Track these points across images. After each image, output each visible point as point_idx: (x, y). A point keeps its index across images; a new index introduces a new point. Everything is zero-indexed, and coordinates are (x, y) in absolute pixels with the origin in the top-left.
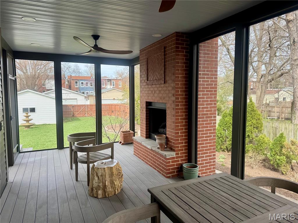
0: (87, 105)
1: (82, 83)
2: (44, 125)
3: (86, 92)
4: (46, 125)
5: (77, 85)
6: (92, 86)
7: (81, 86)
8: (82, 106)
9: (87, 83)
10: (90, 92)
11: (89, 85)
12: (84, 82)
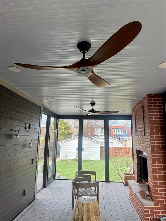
0: (119, 148)
1: (118, 131)
2: (88, 160)
3: (121, 137)
4: (89, 160)
5: (115, 133)
6: (125, 133)
7: (117, 133)
8: (116, 148)
9: (122, 131)
10: (124, 137)
11: (123, 133)
12: (119, 130)
